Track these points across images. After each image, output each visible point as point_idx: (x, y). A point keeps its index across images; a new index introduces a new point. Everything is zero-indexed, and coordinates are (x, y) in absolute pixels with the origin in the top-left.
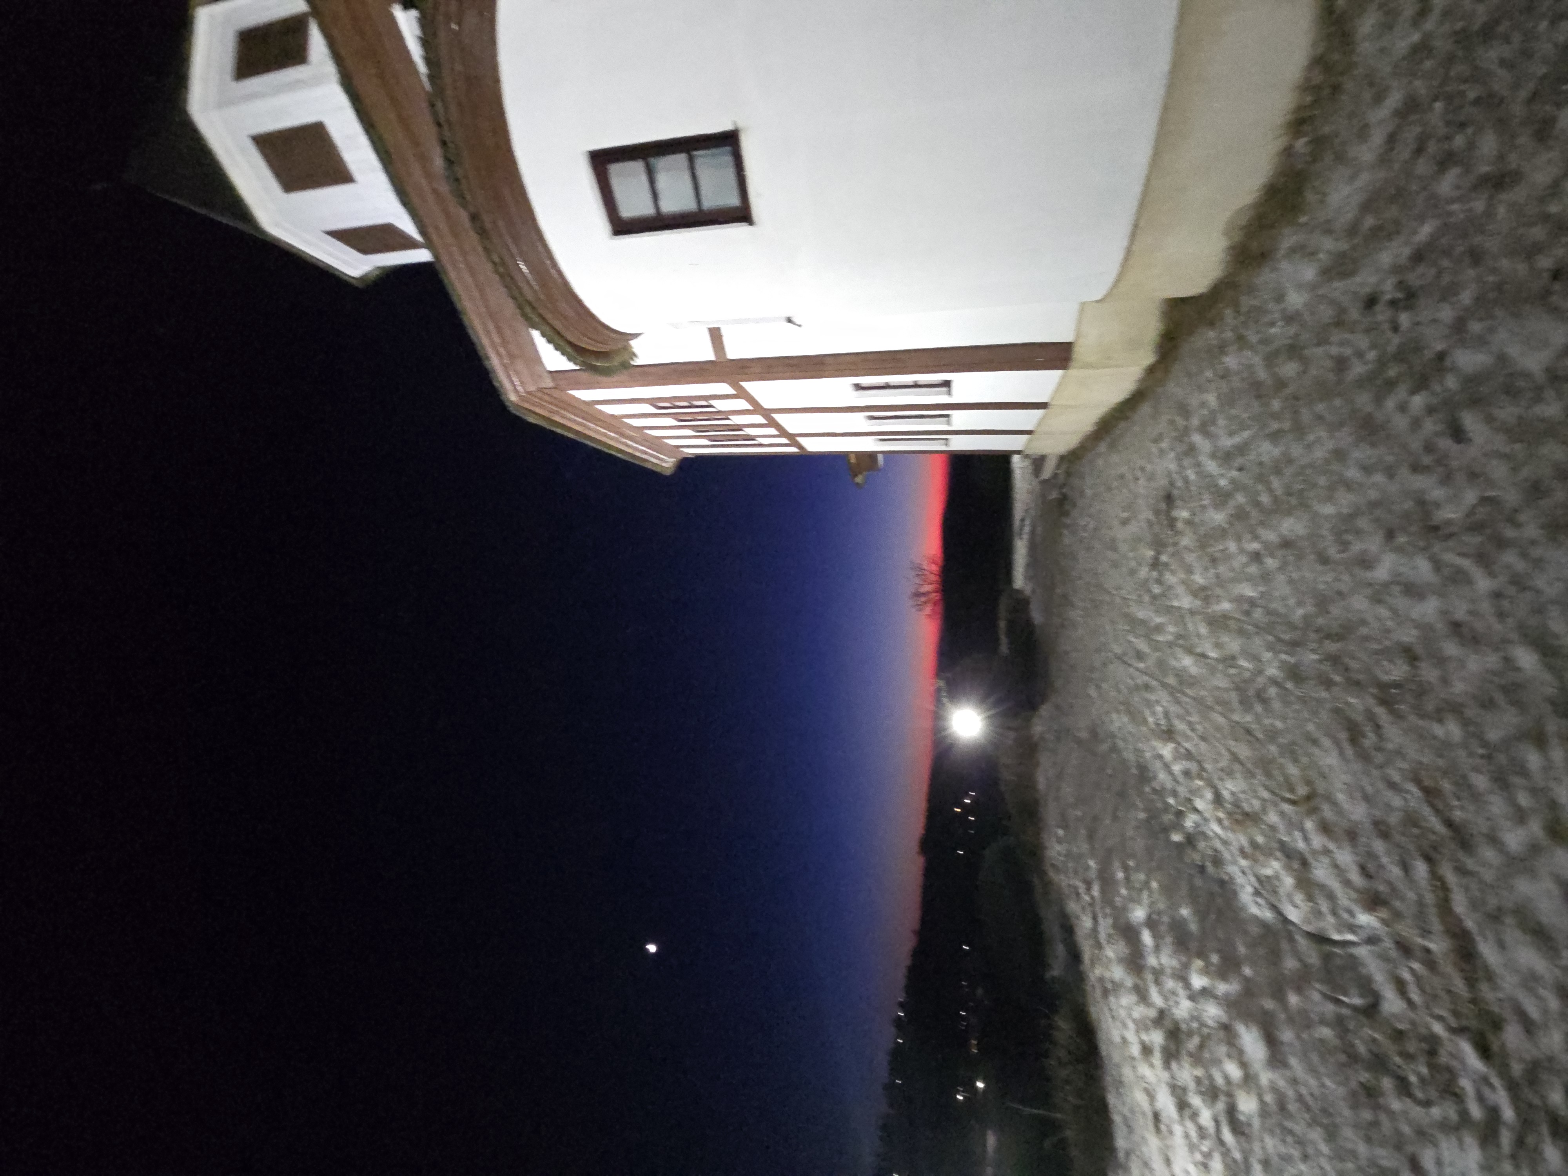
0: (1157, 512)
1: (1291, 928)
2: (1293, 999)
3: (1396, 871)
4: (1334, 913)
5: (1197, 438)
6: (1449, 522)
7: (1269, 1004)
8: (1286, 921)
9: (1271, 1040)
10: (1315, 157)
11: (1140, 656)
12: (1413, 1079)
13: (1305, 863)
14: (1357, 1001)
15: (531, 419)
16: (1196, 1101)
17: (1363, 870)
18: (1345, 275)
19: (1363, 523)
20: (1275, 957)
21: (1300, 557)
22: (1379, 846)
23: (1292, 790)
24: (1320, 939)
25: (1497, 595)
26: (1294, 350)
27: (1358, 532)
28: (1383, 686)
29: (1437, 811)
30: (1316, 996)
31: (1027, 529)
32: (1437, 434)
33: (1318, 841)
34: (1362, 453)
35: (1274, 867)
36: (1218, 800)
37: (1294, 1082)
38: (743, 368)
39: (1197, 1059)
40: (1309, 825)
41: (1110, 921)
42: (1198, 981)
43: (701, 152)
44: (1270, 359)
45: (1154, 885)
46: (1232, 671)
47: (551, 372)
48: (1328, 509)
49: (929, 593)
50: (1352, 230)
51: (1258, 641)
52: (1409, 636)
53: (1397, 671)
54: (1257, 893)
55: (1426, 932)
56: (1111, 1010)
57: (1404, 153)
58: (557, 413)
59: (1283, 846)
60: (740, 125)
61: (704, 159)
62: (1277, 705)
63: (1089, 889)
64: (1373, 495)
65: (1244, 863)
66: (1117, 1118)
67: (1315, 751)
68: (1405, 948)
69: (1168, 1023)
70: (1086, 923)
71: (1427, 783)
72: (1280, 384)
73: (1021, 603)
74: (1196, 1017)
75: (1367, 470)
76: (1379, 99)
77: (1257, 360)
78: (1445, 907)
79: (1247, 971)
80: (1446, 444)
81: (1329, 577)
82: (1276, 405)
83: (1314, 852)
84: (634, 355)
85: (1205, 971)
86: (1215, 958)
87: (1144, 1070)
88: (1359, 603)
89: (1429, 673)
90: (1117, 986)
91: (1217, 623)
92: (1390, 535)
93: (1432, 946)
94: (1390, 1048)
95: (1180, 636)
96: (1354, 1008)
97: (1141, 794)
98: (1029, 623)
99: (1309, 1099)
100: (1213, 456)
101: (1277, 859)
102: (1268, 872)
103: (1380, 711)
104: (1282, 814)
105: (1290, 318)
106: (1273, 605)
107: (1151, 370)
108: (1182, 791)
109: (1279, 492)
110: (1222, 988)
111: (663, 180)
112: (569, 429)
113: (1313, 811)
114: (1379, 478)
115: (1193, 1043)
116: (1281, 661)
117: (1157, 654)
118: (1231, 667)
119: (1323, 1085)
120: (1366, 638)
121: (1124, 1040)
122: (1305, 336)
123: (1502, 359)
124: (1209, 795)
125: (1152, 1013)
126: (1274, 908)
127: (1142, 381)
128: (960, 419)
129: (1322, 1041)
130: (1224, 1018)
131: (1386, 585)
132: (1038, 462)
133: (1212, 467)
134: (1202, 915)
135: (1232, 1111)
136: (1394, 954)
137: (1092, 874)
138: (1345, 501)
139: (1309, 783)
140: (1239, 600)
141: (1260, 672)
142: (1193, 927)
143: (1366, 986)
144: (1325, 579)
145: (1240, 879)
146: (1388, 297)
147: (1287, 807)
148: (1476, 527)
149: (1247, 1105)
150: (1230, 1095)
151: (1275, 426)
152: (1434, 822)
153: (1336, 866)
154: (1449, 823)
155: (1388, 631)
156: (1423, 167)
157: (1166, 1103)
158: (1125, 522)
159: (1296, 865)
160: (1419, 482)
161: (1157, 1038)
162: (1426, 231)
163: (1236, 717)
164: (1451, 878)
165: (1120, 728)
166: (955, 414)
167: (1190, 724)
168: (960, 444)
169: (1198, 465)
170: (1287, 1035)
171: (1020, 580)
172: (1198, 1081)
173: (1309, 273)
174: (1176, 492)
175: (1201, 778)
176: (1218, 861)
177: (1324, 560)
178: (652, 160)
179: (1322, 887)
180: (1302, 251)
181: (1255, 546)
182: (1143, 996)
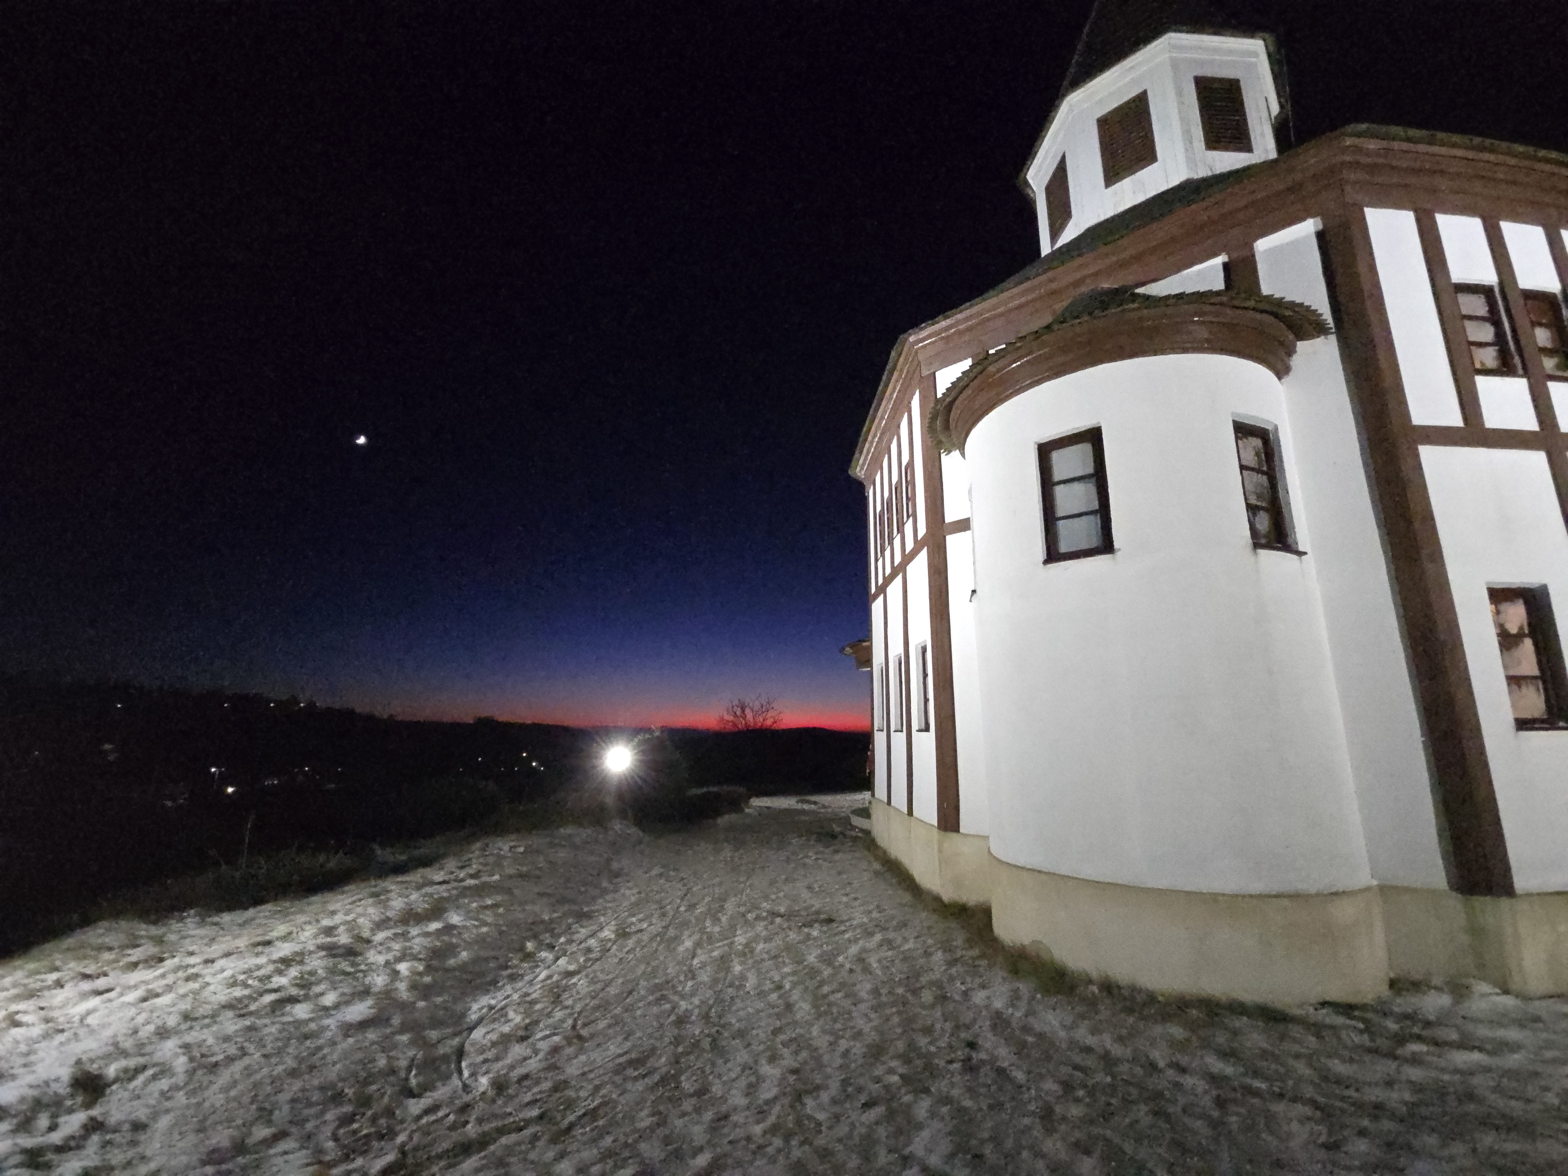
0: (818, 913)
1: (465, 1034)
2: (405, 1038)
3: (528, 1097)
4: (486, 1061)
5: (878, 937)
6: (804, 1105)
7: (396, 1021)
8: (471, 1029)
9: (364, 1025)
10: (1083, 1000)
11: (692, 907)
12: (355, 1126)
13: (523, 1039)
14: (413, 1082)
15: (893, 354)
16: (294, 972)
17: (526, 1077)
18: (994, 1027)
19: (804, 1054)
20: (436, 1023)
21: (778, 1016)
22: (546, 1085)
23: (585, 1025)
24: (460, 1053)
25: (749, 1139)
26: (943, 998)
27: (796, 1053)
28: (676, 1077)
29: (580, 1118)
30: (411, 1053)
31: (806, 807)
32: (870, 1093)
33: (544, 1046)
34: (858, 1049)
35: (516, 1018)
36: (570, 974)
37: (333, 1043)
38: (939, 547)
39: (332, 971)
40: (556, 1038)
41: (445, 894)
42: (403, 967)
43: (1099, 521)
44: (937, 984)
45: (484, 929)
46: (682, 978)
47: (934, 373)
48: (815, 1031)
49: (744, 718)
50: (1026, 1029)
51: (709, 993)
52: (717, 1089)
53: (688, 1084)
54: (491, 1008)
55: (480, 1121)
56: (360, 900)
57: (1078, 1059)
58: (900, 376)
59: (536, 1022)
60: (1118, 554)
61: (1092, 524)
62: (655, 1009)
63: (472, 876)
64: (826, 1058)
65: (516, 997)
66: (251, 912)
67: (620, 1039)
68: (465, 1108)
69: (358, 947)
70: (439, 877)
71: (601, 1112)
72: (915, 992)
73: (736, 804)
74: (371, 968)
75: (846, 1054)
76: (1120, 1039)
77: (936, 976)
78: (502, 1131)
79: (421, 1004)
80: (863, 1099)
81: (762, 1036)
82: (900, 991)
83: (534, 1045)
84: (950, 452)
85: (414, 973)
86: (427, 979)
87: (309, 932)
88: (743, 1056)
89: (688, 1105)
90: (385, 904)
91: (724, 962)
92: (795, 1071)
93: (469, 1126)
94: (376, 1108)
95: (710, 938)
96: (407, 1079)
97: (565, 915)
98: (718, 813)
99: (320, 1055)
100: (864, 950)
101: (523, 1019)
102: (511, 1014)
103: (656, 1077)
104: (562, 1021)
105: (966, 994)
106: (738, 1001)
107: (937, 899)
108: (573, 948)
109: (832, 998)
110: (402, 986)
111: (1079, 488)
112: (887, 386)
113: (569, 1041)
114: (839, 1061)
115: (345, 966)
116: (692, 1010)
117: (693, 921)
118: (686, 976)
119: (334, 1064)
120: (713, 1064)
121: (334, 913)
122: (951, 1007)
123: (919, 1127)
124: (572, 968)
125: (366, 934)
126: (479, 1022)
127: (929, 893)
128: (898, 740)
129: (374, 1060)
130: (375, 990)
131: (755, 1073)
132: (865, 813)
133: (854, 950)
134: (463, 967)
135: (293, 1000)
136: (458, 1103)
137: (485, 879)
138: (822, 1042)
139: (592, 1036)
140: (743, 977)
141: (683, 997)
142: (452, 962)
143: (426, 1088)
144: (761, 1033)
145: (500, 995)
146: (974, 1055)
147: (570, 1022)
148: (799, 1123)
149: (301, 1011)
150: (307, 998)
151: (884, 991)
152: (571, 1118)
153: (525, 1059)
154: (571, 1127)
155: (720, 1076)
156: (1065, 1070)
157: (285, 949)
158: (809, 888)
159: (521, 1033)
160: (834, 1086)
161: (344, 939)
162: (1020, 1076)
163: (643, 983)
164: (527, 1132)
165: (623, 895)
166: (904, 735)
167: (633, 950)
168: (879, 739)
169: (856, 940)
170: (372, 1035)
171: (758, 802)
172: (312, 973)
173: (998, 1004)
174: (835, 925)
175: (586, 961)
176: (513, 978)
177: (776, 1032)
178: (1094, 480)
179: (506, 1050)
180: (1015, 997)
181: (788, 986)
182: (380, 925)
